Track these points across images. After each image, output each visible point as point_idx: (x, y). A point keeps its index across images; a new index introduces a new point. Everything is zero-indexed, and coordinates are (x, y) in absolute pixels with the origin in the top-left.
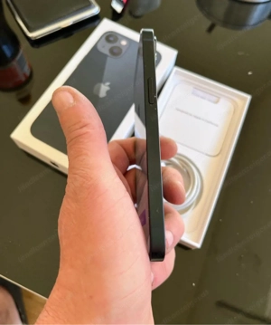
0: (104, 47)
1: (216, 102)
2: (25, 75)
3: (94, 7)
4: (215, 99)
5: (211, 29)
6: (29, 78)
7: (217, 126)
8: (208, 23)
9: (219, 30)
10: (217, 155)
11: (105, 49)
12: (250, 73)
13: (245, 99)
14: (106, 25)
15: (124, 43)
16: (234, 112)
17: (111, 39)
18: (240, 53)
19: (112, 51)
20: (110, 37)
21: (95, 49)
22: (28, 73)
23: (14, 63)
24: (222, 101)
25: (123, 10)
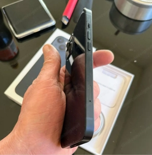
1: (115, 78)
2: (14, 53)
3: (52, 21)
4: (114, 76)
5: (117, 33)
6: (17, 55)
7: (114, 91)
8: (115, 30)
9: (121, 34)
10: (113, 107)
12: (135, 61)
14: (58, 33)
18: (131, 50)
19: (60, 47)
20: (60, 39)
22: (16, 52)
23: (9, 47)
24: (118, 77)
25: (68, 23)
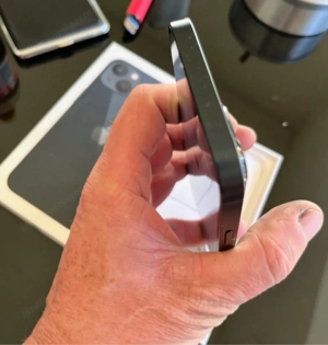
0: (109, 80)
2: (8, 87)
3: (102, 23)
5: (244, 58)
6: (13, 92)
8: (241, 51)
9: (253, 60)
11: (111, 83)
12: (285, 124)
13: (275, 160)
14: (115, 52)
15: (135, 77)
16: (261, 174)
17: (120, 70)
18: (275, 98)
19: (119, 86)
20: (118, 67)
21: (98, 81)
